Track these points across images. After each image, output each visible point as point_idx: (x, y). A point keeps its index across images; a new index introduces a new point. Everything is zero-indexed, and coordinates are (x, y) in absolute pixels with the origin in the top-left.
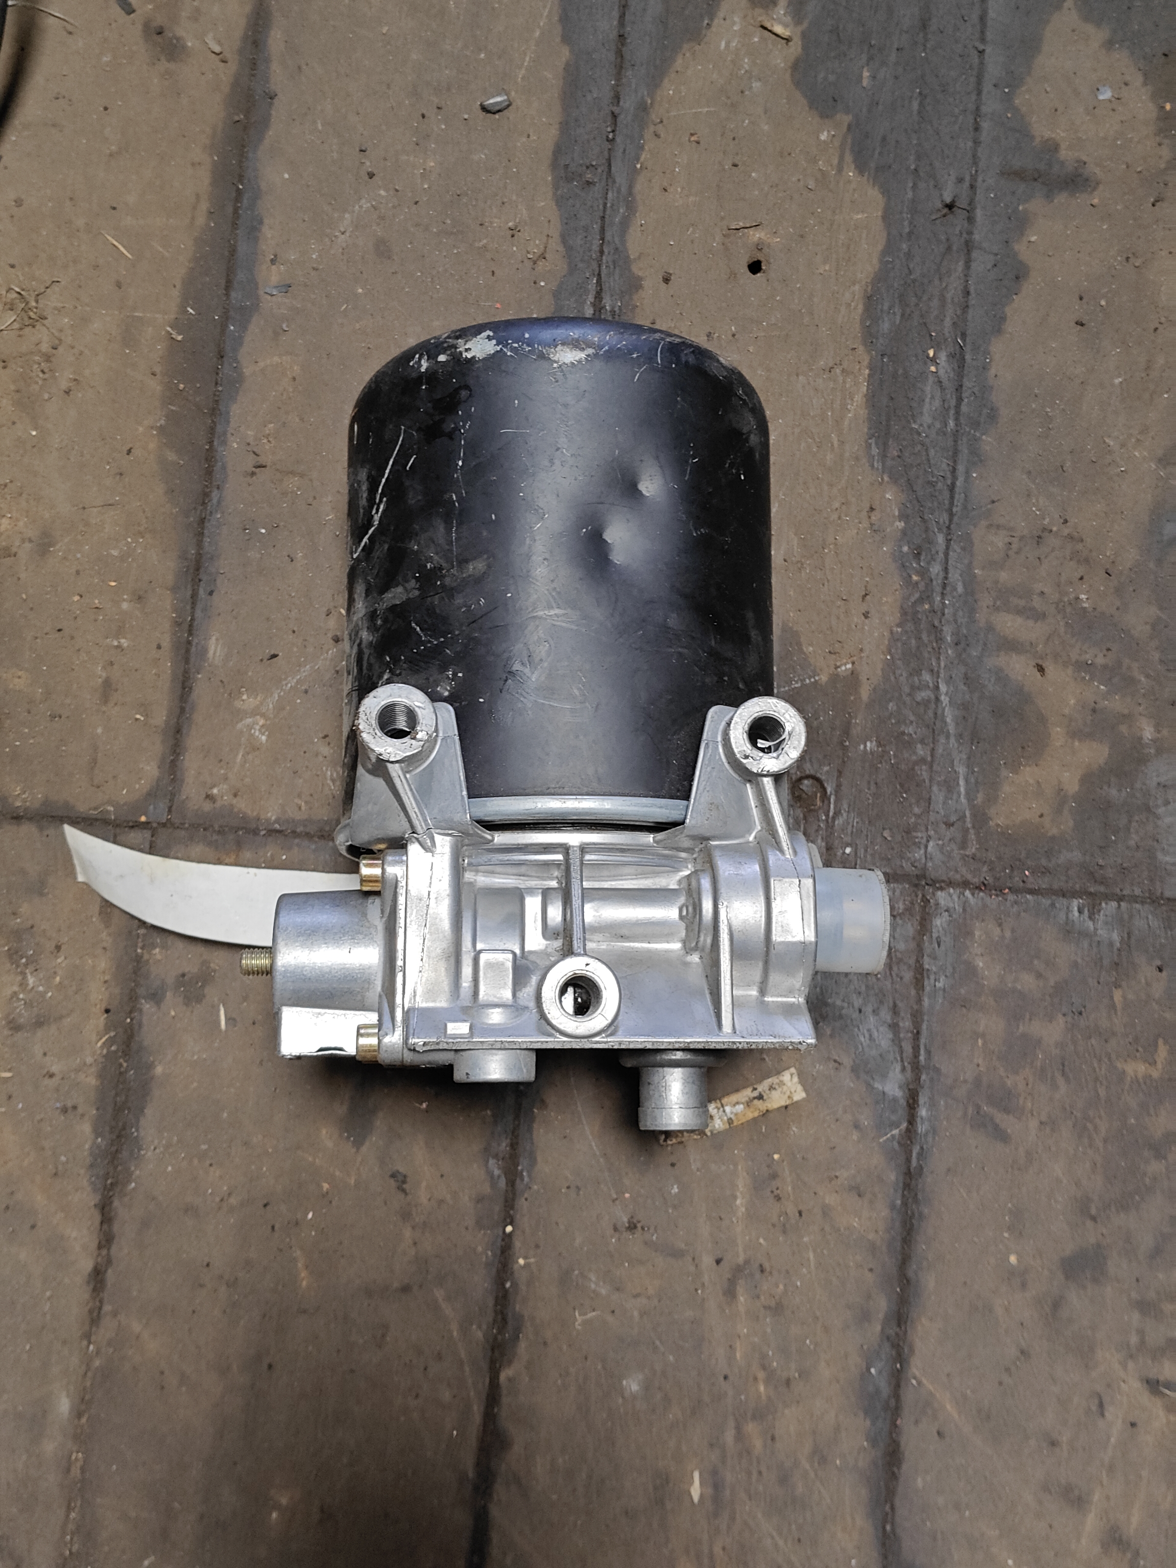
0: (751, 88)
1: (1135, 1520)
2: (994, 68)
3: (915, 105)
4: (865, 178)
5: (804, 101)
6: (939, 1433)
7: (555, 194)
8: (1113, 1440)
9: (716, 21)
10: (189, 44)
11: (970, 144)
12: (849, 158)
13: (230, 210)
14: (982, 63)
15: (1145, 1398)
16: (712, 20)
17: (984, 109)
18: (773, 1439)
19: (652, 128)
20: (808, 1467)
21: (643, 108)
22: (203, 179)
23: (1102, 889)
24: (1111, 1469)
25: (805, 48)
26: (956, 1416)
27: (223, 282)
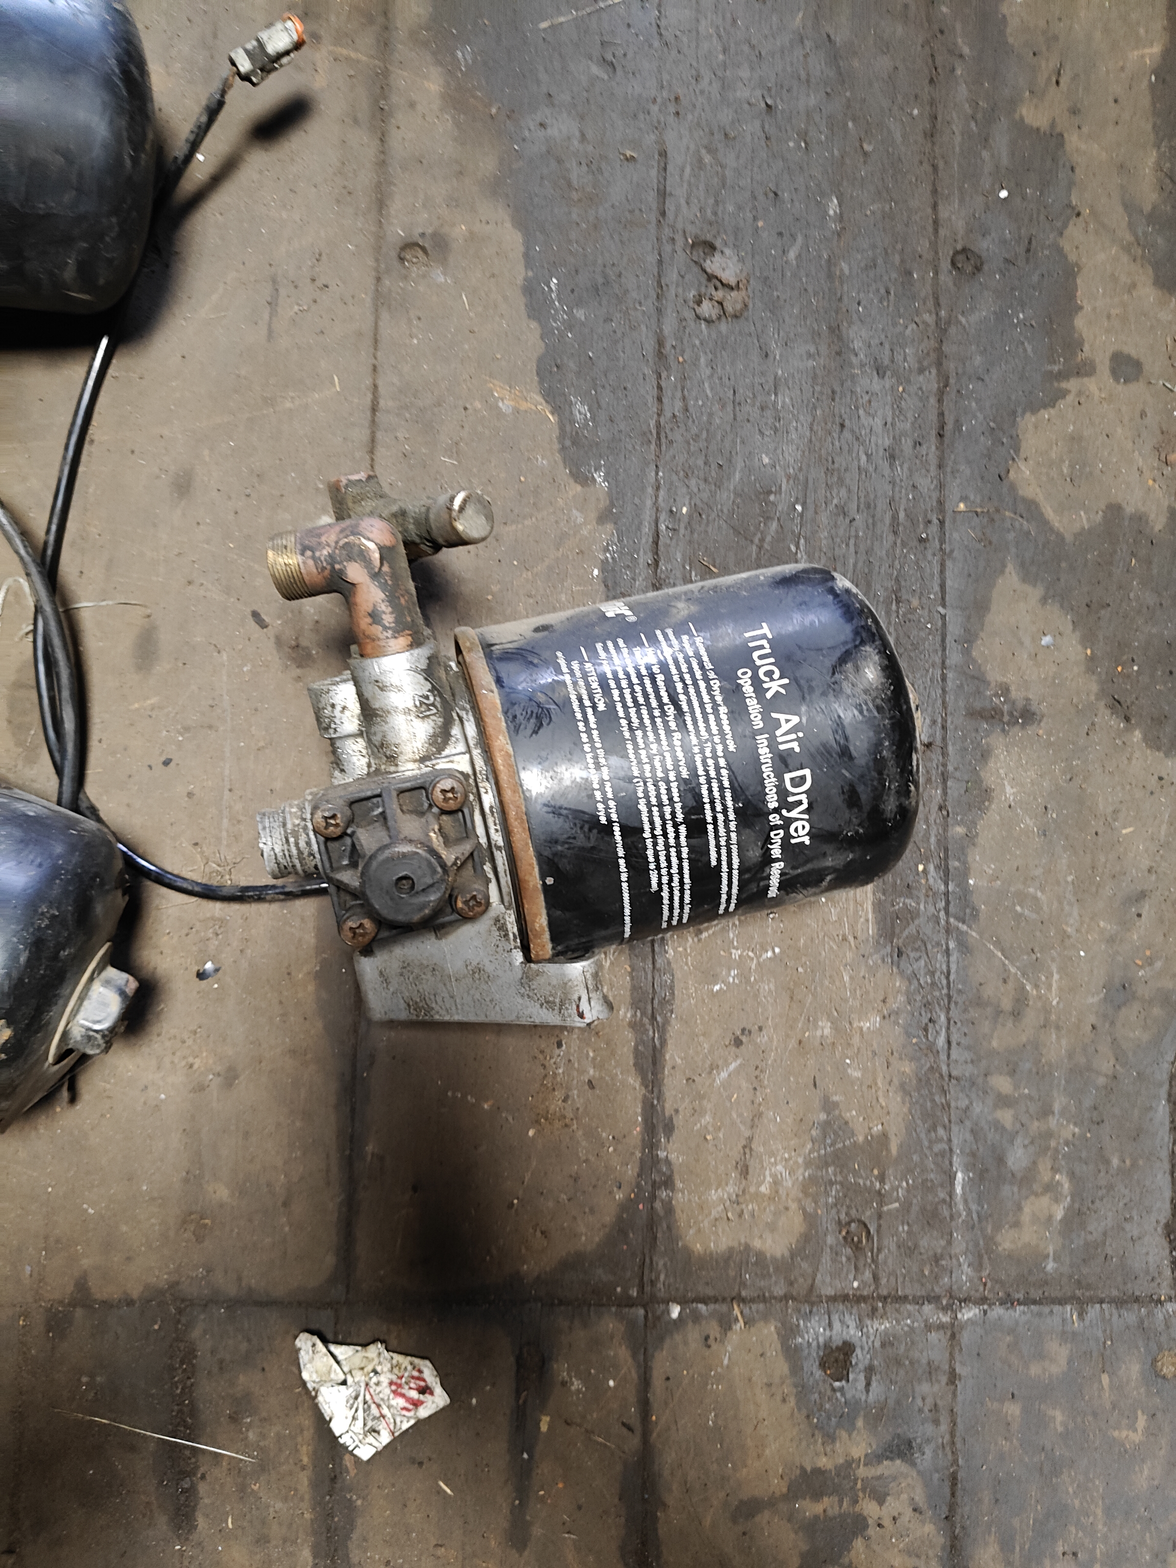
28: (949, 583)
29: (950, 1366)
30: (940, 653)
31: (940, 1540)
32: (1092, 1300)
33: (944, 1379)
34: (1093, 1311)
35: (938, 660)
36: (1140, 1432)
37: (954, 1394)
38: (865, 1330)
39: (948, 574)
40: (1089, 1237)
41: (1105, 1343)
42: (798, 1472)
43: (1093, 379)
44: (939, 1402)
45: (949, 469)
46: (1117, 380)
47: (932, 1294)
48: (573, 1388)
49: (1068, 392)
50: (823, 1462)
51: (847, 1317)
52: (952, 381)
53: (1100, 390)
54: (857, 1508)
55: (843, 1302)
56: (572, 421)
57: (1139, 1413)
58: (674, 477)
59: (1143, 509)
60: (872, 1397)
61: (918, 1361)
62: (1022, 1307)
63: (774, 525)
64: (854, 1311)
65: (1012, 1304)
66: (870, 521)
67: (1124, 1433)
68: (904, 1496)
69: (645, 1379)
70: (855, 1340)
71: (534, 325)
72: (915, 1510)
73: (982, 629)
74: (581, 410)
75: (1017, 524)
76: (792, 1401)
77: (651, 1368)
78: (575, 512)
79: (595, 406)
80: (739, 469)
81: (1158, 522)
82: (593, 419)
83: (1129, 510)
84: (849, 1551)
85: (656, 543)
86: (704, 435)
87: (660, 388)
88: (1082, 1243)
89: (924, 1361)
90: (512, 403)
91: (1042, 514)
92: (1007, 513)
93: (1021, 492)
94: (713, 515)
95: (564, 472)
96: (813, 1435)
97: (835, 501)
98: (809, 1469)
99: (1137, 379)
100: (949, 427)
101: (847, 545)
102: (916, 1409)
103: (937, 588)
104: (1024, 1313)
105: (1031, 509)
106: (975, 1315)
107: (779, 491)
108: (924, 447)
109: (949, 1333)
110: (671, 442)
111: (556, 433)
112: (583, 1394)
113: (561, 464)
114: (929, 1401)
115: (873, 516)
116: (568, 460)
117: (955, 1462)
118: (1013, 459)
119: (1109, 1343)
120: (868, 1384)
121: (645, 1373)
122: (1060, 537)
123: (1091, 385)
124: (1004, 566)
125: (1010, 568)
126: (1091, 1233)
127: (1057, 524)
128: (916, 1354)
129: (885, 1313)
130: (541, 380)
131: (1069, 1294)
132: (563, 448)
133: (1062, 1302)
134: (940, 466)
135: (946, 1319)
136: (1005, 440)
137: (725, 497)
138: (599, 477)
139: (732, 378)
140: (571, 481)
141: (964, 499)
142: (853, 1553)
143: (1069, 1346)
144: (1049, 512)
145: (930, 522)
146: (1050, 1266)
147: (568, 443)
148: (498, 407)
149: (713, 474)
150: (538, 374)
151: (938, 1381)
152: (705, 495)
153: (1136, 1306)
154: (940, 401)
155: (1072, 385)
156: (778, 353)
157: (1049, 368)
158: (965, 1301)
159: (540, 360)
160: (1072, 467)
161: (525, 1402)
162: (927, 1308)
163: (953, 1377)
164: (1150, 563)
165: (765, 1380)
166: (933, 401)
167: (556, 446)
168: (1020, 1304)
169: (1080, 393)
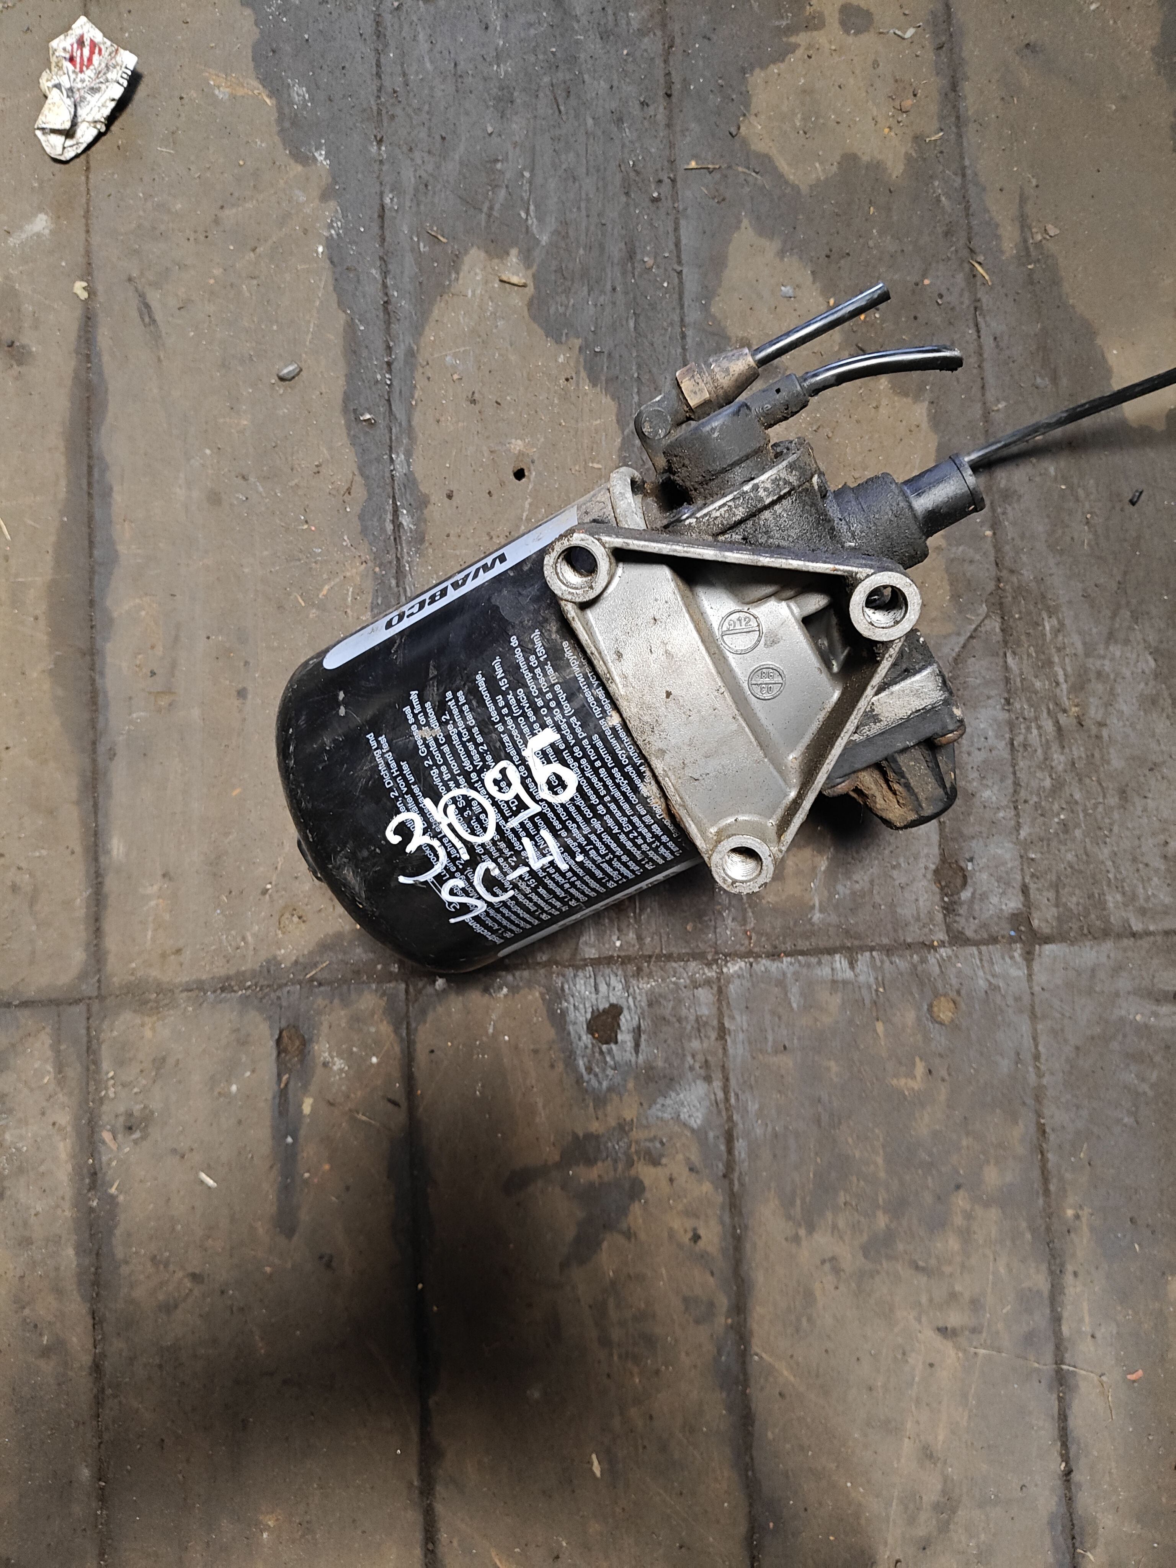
0: (497, 327)
1: (941, 1438)
2: (691, 286)
3: (632, 324)
4: (599, 389)
5: (541, 332)
6: (780, 1394)
7: (348, 434)
8: (917, 1379)
9: (461, 275)
10: (34, 349)
11: (679, 350)
12: (583, 374)
13: (84, 482)
14: (681, 282)
15: (938, 1341)
16: (458, 274)
17: (687, 320)
18: (651, 1417)
19: (421, 370)
20: (680, 1435)
21: (411, 354)
22: (61, 459)
23: (856, 943)
24: (918, 1401)
25: (536, 287)
26: (792, 1379)
27: (86, 543)
28: (684, 241)
29: (719, 1022)
30: (678, 311)
31: (719, 1198)
32: (862, 949)
33: (713, 1035)
34: (864, 959)
35: (677, 319)
36: (919, 1078)
37: (725, 1049)
38: (631, 990)
39: (683, 232)
40: (857, 886)
41: (877, 991)
42: (570, 1138)
43: (822, 32)
44: (709, 1058)
45: (678, 128)
46: (847, 32)
47: (697, 951)
48: (335, 1068)
49: (797, 46)
50: (595, 1127)
51: (613, 978)
52: (678, 41)
53: (830, 42)
54: (633, 1172)
55: (608, 964)
56: (291, 103)
57: (917, 1059)
58: (397, 151)
59: (879, 157)
60: (641, 1058)
61: (686, 1018)
62: (789, 959)
63: (503, 192)
64: (620, 972)
65: (779, 956)
66: (600, 184)
67: (903, 1081)
68: (680, 1157)
69: (409, 1053)
70: (623, 1003)
71: (248, 12)
72: (691, 1170)
73: (720, 286)
74: (299, 92)
75: (750, 179)
76: (560, 1067)
77: (414, 1042)
78: (297, 192)
79: (313, 86)
80: (464, 139)
81: (896, 169)
82: (312, 100)
83: (866, 159)
84: (626, 1215)
85: (382, 217)
86: (426, 107)
87: (378, 65)
88: (848, 892)
89: (692, 1018)
90: (227, 90)
91: (776, 168)
92: (740, 169)
93: (753, 147)
94: (439, 186)
95: (283, 155)
96: (584, 1100)
97: (564, 167)
98: (581, 1135)
99: (866, 29)
100: (677, 86)
101: (579, 208)
102: (687, 1066)
103: (672, 246)
104: (791, 963)
105: (765, 165)
106: (740, 968)
107: (506, 159)
108: (652, 108)
109: (715, 988)
110: (393, 117)
111: (274, 116)
112: (346, 1072)
113: (280, 146)
114: (700, 1057)
115: (603, 179)
116: (287, 141)
117: (730, 1119)
118: (744, 115)
119: (881, 990)
120: (637, 1045)
121: (409, 1047)
122: (796, 188)
123: (821, 38)
124: (740, 222)
125: (745, 222)
126: (857, 882)
127: (792, 177)
128: (684, 1012)
129: (651, 973)
130: (257, 67)
131: (838, 944)
132: (282, 131)
133: (831, 951)
134: (668, 126)
135: (711, 973)
136: (734, 96)
137: (451, 168)
138: (320, 156)
139: (453, 52)
140: (292, 162)
141: (695, 157)
142: (631, 1218)
143: (840, 994)
144: (783, 165)
145: (660, 181)
146: (817, 917)
147: (287, 125)
148: (214, 94)
149: (437, 145)
150: (254, 59)
151: (709, 1038)
152: (430, 167)
153: (908, 953)
154: (666, 62)
155: (801, 38)
156: (498, 23)
157: (777, 23)
158: (730, 955)
159: (256, 47)
160: (805, 119)
161: (286, 1085)
162: (693, 965)
163: (722, 1033)
164: (890, 209)
165: (532, 1047)
166: (659, 62)
167: (275, 129)
168: (787, 955)
169: (809, 47)
